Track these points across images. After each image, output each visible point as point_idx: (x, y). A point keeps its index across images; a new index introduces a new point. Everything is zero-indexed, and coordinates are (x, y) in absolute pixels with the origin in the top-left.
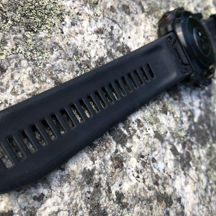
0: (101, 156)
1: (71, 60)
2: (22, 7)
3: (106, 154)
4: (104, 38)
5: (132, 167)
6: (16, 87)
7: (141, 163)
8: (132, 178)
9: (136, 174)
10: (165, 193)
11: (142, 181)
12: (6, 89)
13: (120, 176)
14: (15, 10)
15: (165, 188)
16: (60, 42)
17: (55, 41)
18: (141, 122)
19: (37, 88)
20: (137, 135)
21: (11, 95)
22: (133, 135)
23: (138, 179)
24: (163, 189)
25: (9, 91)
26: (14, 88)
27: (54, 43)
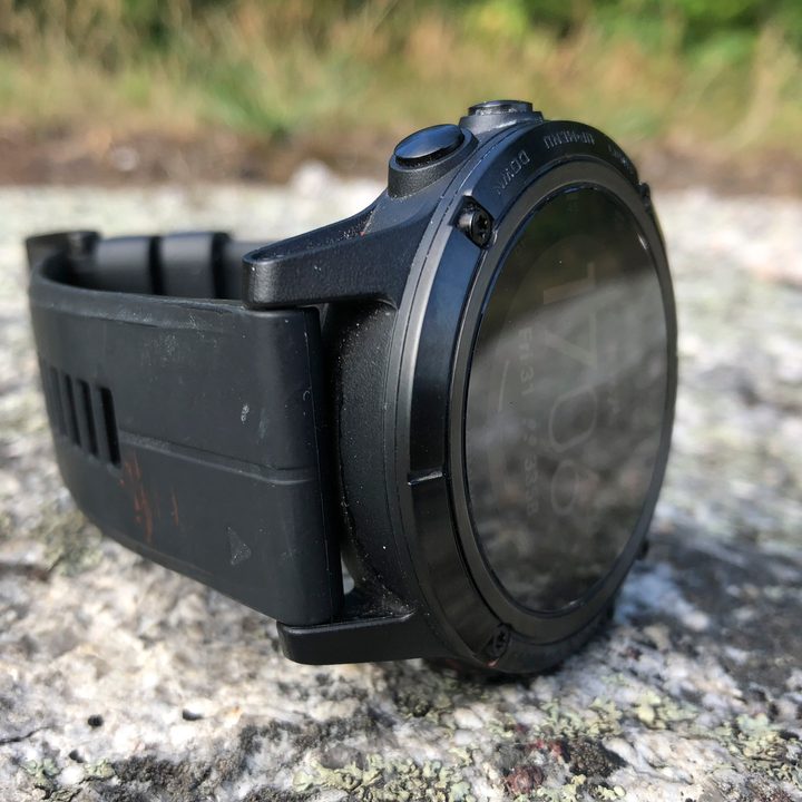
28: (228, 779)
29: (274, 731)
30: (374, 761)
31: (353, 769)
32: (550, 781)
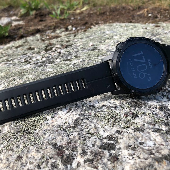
0: (100, 163)
1: (58, 131)
2: (22, 128)
3: (103, 160)
4: (73, 111)
5: (126, 156)
6: (31, 160)
7: (131, 150)
8: (130, 161)
9: (131, 158)
10: (162, 155)
11: (137, 158)
12: (26, 164)
13: (119, 165)
14: (19, 131)
15: (160, 153)
16: (47, 128)
17: (45, 129)
18: (120, 131)
19: (42, 154)
20: (120, 138)
21: (30, 165)
22: (118, 140)
23: (134, 159)
24: (159, 154)
25: (28, 164)
26: (30, 161)
27: (45, 130)
28: (99, 109)
29: (105, 106)
30: (113, 110)
31: (110, 111)
32: (129, 116)
